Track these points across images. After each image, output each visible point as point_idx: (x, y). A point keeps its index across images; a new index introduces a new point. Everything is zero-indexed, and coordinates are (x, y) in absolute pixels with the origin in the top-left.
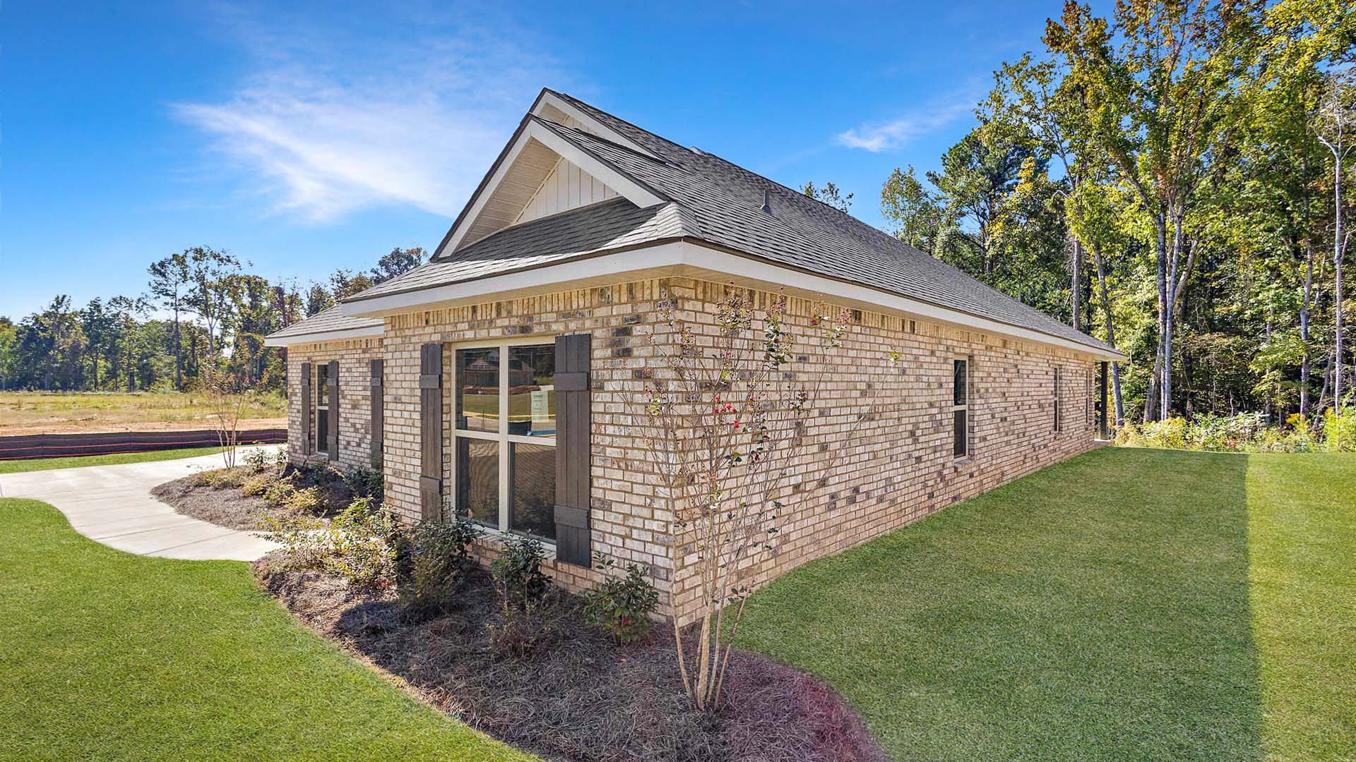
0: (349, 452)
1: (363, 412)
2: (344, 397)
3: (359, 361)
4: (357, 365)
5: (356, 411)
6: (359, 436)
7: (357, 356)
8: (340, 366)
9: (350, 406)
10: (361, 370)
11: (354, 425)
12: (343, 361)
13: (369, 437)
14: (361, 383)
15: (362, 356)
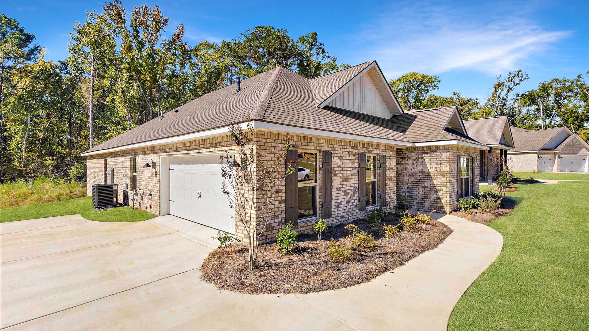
0: (341, 209)
1: (352, 182)
2: (336, 175)
3: (349, 153)
4: (348, 155)
5: (347, 183)
6: (349, 196)
7: (347, 150)
8: (332, 155)
9: (341, 180)
10: (350, 158)
11: (345, 192)
12: (335, 152)
13: (357, 195)
14: (350, 166)
15: (351, 150)
